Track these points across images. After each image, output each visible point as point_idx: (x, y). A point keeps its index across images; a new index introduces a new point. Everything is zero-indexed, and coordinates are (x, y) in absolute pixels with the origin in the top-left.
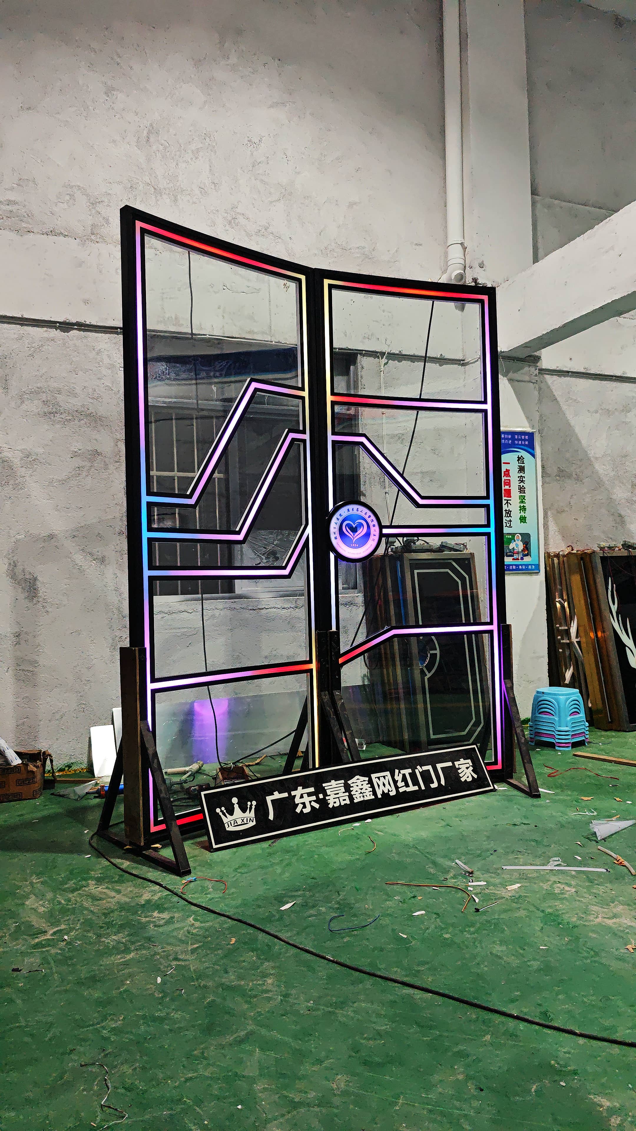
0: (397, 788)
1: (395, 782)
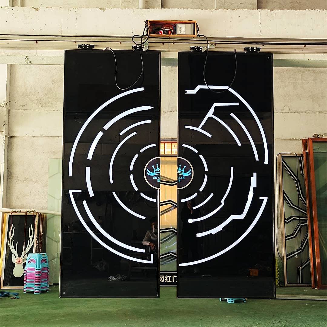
0: (164, 280)
1: (165, 279)
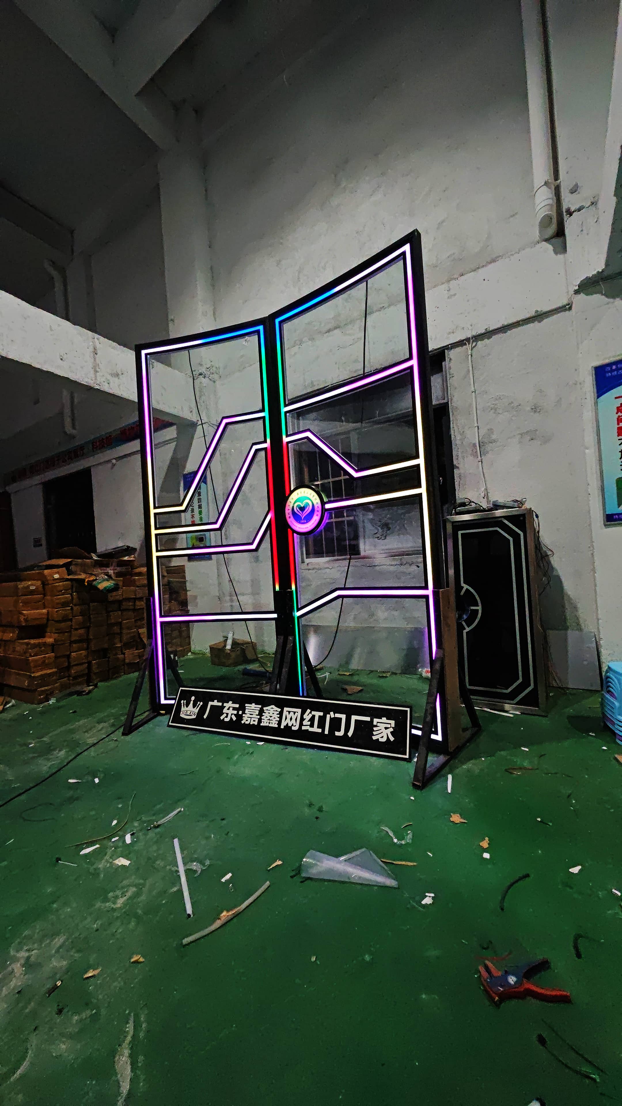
0: (301, 724)
1: (302, 719)
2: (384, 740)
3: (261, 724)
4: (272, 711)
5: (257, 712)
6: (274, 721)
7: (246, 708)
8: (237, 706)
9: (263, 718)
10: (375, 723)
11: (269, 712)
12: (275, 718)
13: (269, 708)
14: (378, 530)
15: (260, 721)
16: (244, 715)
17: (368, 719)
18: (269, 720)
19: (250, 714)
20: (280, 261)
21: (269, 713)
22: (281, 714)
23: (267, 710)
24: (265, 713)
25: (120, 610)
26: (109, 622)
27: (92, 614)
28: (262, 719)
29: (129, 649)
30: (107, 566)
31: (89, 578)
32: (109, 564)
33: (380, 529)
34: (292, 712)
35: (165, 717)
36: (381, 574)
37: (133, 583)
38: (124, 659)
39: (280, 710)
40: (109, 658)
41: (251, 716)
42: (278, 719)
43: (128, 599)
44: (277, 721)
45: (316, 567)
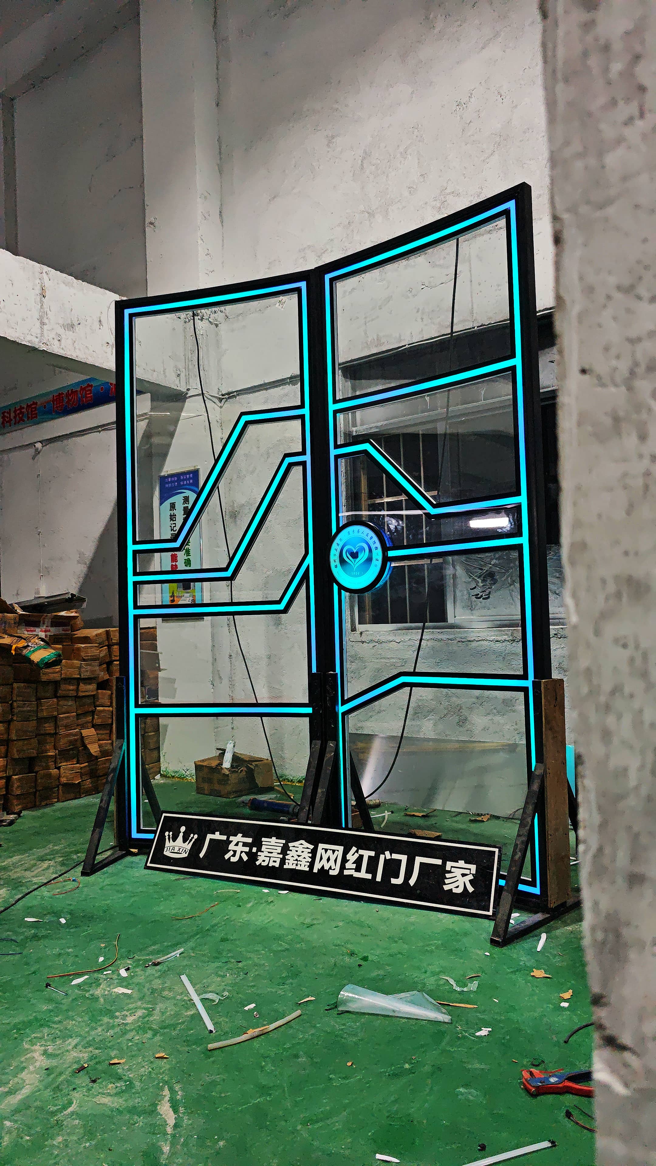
2: (460, 890)
3: (285, 867)
4: (300, 849)
5: (279, 850)
6: (303, 863)
7: (263, 843)
8: (249, 840)
9: (287, 857)
10: (448, 868)
11: (297, 849)
12: (305, 858)
13: (296, 844)
14: (477, 582)
15: (283, 861)
16: (259, 853)
17: (439, 862)
18: (297, 860)
19: (269, 852)
20: (333, 137)
21: (297, 851)
22: (314, 852)
23: (294, 846)
24: (291, 850)
25: (56, 697)
26: (40, 715)
27: (15, 701)
28: (286, 859)
29: (67, 761)
30: (36, 624)
31: (16, 643)
32: (40, 622)
33: (480, 581)
34: (330, 850)
35: (139, 857)
36: (481, 654)
37: (74, 654)
38: (59, 777)
39: (313, 846)
40: (36, 772)
41: (270, 855)
42: (310, 860)
43: (68, 680)
44: (308, 862)
45: (374, 638)
